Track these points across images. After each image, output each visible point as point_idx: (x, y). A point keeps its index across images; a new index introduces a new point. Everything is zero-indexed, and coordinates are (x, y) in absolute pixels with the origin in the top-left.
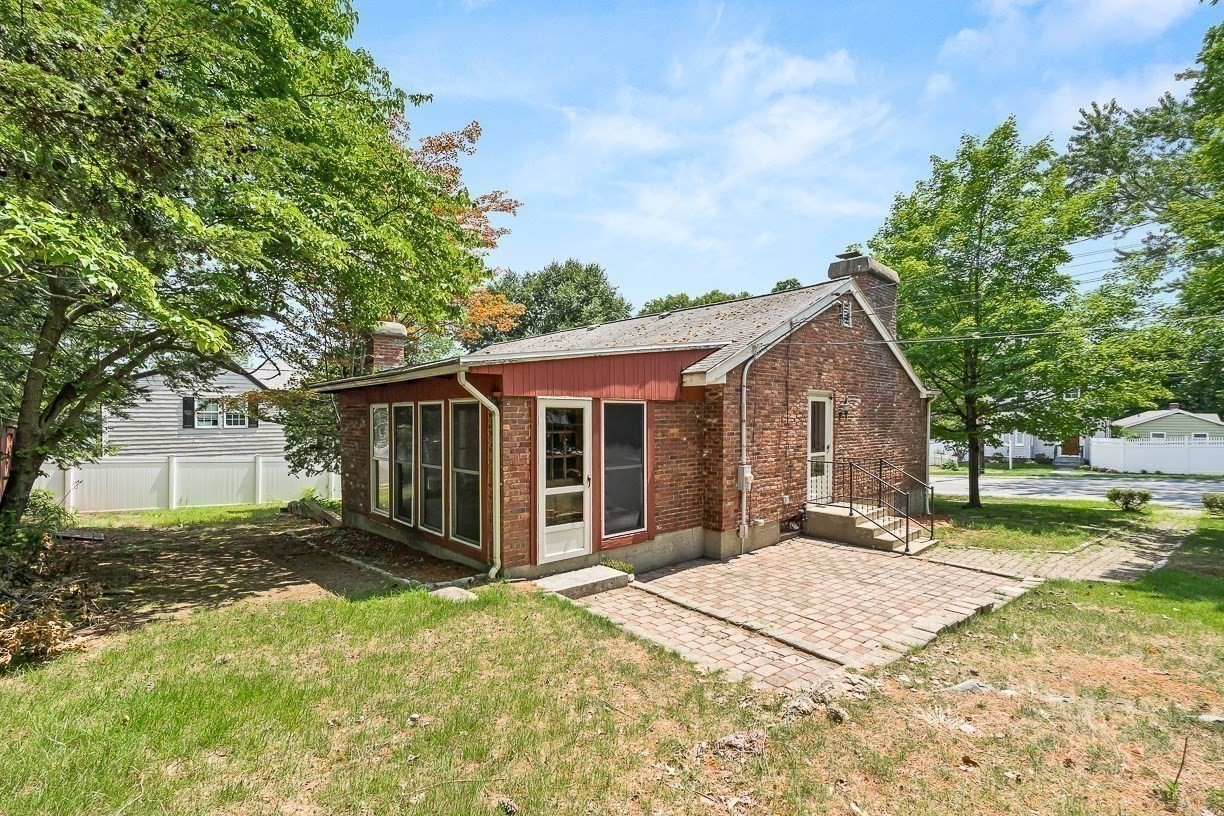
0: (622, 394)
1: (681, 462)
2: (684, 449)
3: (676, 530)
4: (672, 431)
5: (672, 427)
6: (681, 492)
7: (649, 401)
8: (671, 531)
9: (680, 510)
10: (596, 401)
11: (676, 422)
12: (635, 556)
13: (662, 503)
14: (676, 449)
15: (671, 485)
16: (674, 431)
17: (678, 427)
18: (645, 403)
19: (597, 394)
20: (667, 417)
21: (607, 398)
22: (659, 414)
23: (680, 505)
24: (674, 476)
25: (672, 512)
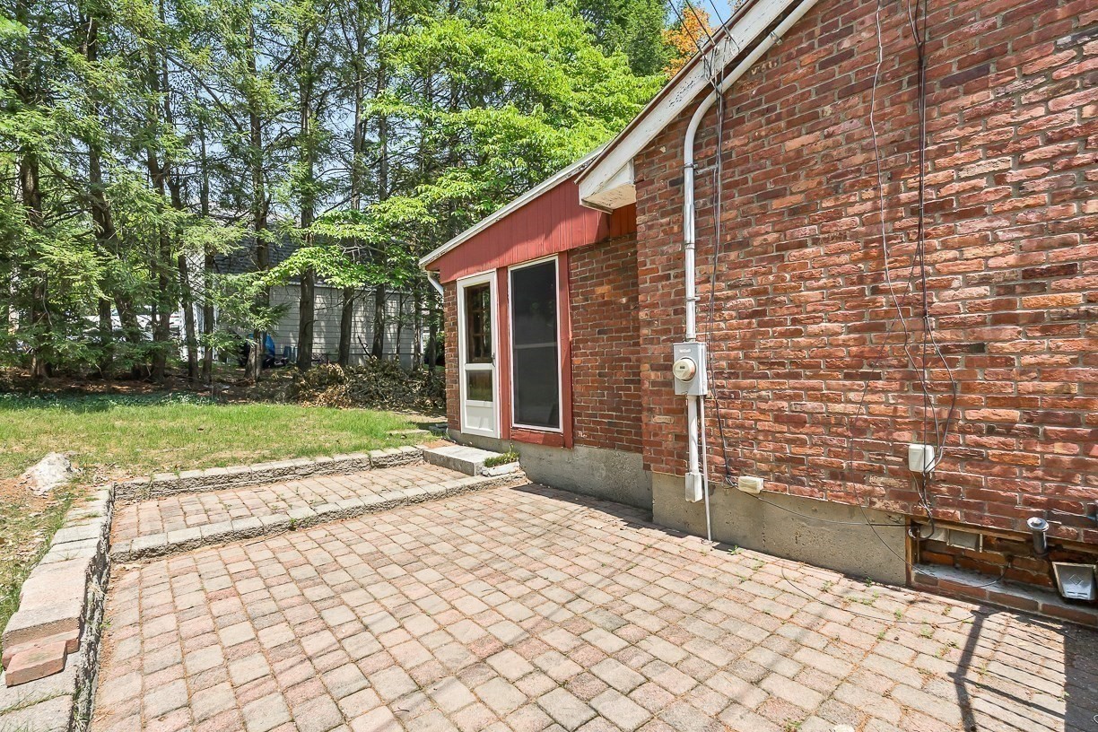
0: (526, 254)
1: (619, 338)
2: (621, 317)
3: (613, 447)
4: (600, 290)
5: (601, 284)
6: (620, 389)
7: (560, 254)
8: (602, 446)
9: (617, 417)
10: (501, 271)
11: (608, 274)
12: (550, 462)
13: (589, 400)
14: (605, 318)
15: (600, 375)
16: (603, 289)
17: (610, 282)
18: (556, 258)
19: (497, 263)
20: (590, 271)
21: (513, 264)
22: (578, 269)
23: (617, 409)
24: (604, 362)
25: (603, 416)
